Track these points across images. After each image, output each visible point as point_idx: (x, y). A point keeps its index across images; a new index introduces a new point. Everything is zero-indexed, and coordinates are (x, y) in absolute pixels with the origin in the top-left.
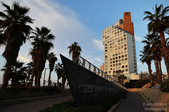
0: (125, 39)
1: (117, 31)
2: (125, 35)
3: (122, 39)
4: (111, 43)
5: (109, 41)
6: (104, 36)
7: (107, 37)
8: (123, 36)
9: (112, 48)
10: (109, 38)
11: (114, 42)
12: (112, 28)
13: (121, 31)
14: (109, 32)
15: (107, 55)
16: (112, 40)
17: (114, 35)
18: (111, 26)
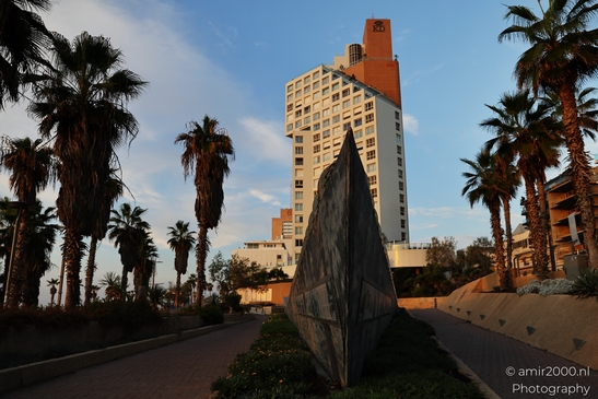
0: (369, 118)
1: (340, 89)
2: (369, 106)
3: (360, 120)
4: (317, 132)
5: (311, 124)
6: (291, 105)
7: (302, 108)
8: (362, 109)
9: (322, 152)
10: (311, 113)
11: (330, 127)
12: (321, 76)
13: (356, 90)
14: (312, 91)
15: (300, 176)
16: (320, 121)
17: (329, 102)
18: (320, 69)
